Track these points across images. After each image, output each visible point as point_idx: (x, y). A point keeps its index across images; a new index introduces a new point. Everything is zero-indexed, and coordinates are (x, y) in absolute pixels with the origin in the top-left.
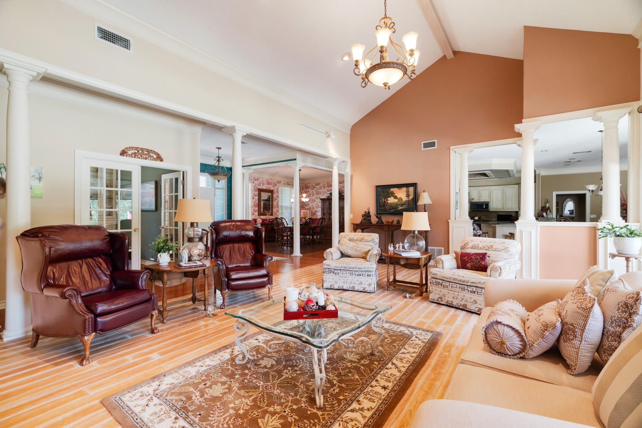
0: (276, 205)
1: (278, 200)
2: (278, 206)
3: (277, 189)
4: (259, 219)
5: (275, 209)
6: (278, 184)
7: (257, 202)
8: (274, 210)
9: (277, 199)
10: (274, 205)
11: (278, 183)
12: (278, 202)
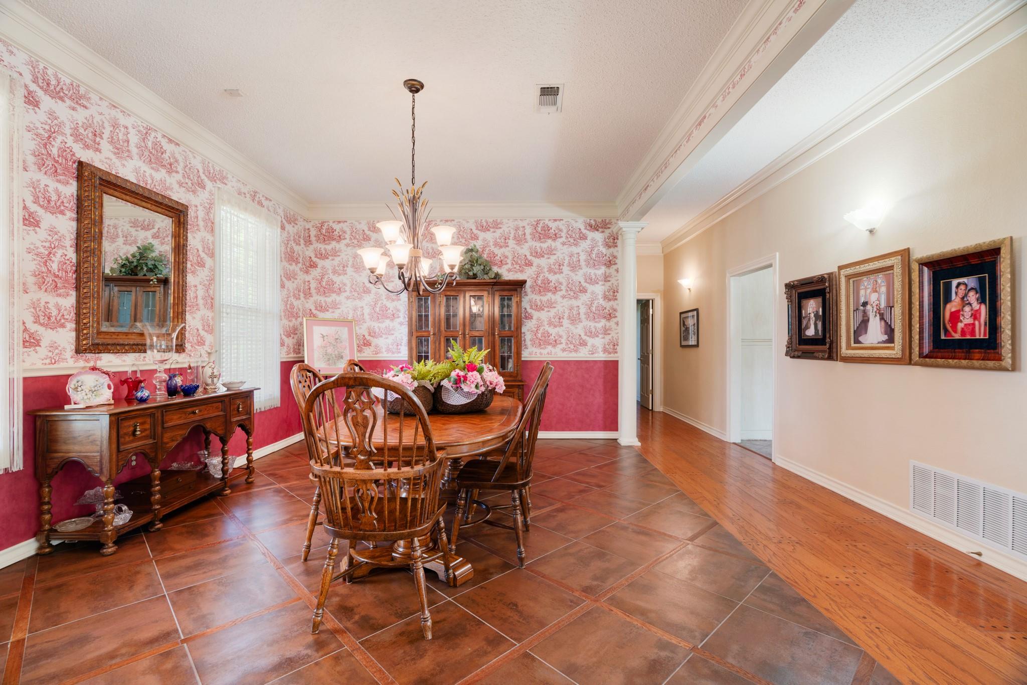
0: (201, 293)
1: (212, 270)
2: (211, 302)
3: (209, 209)
4: (90, 380)
5: (198, 315)
6: (209, 185)
7: (72, 255)
8: (193, 321)
9: (209, 262)
10: (190, 295)
11: (213, 179)
12: (212, 280)
